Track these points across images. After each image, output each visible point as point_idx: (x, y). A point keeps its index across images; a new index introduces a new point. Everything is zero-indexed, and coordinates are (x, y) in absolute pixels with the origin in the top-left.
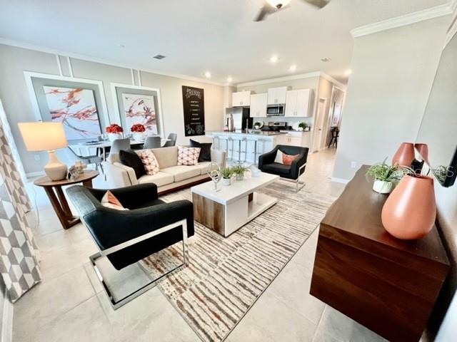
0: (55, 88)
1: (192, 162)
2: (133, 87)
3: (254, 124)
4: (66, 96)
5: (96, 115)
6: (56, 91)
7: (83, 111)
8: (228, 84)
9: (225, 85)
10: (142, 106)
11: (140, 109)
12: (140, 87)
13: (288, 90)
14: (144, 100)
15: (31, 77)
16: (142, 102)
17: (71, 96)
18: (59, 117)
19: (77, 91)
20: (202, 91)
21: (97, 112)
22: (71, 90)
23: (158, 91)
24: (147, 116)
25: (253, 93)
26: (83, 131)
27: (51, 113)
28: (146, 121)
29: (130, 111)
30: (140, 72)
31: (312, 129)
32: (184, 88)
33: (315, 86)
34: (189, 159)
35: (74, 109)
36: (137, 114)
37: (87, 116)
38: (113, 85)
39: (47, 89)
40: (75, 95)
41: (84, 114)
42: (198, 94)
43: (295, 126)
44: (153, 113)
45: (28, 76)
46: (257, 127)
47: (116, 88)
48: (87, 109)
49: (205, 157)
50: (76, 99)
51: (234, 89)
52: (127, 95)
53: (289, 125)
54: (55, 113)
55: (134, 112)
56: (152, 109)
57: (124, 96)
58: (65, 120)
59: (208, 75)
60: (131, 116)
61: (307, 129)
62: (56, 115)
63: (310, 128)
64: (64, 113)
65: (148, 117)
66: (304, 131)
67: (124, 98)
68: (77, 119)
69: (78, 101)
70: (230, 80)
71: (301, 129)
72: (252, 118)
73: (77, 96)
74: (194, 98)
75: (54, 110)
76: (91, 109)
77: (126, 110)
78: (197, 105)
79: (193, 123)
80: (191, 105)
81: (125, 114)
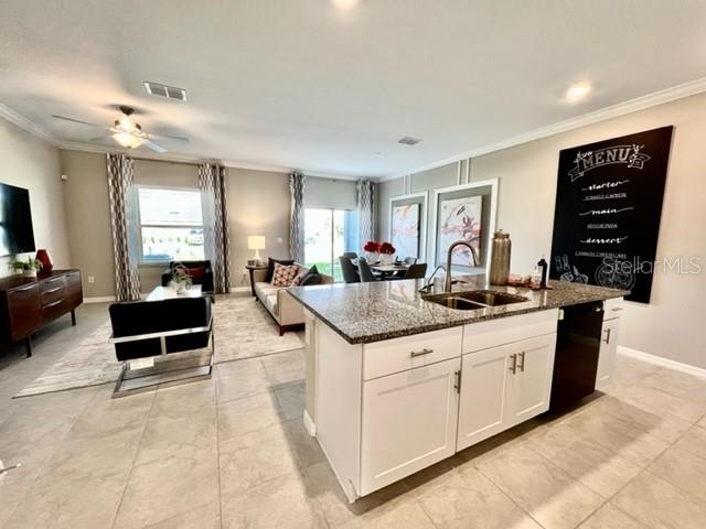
2: (457, 187)
4: (403, 214)
6: (399, 210)
10: (462, 215)
11: (458, 222)
12: (466, 186)
14: (467, 205)
16: (463, 209)
18: (395, 235)
19: (409, 207)
23: (493, 182)
24: (465, 232)
29: (446, 225)
30: (471, 159)
32: (567, 157)
36: (454, 230)
38: (437, 192)
44: (477, 227)
45: (391, 201)
52: (447, 203)
55: (450, 227)
56: (477, 220)
58: (398, 237)
62: (395, 232)
65: (468, 234)
67: (443, 208)
69: (408, 218)
73: (408, 212)
74: (606, 172)
77: (442, 223)
78: (617, 196)
79: (585, 254)
80: (587, 199)
81: (442, 229)
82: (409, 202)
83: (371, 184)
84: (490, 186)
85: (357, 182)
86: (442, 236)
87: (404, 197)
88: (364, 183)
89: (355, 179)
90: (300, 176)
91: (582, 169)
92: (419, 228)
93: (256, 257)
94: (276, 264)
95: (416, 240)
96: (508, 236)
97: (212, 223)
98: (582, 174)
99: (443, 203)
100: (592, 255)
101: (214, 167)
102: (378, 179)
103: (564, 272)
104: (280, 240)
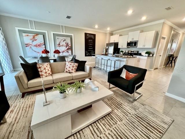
0: (27, 34)
1: (71, 71)
2: (61, 33)
3: (120, 51)
4: (32, 37)
5: (44, 46)
6: (28, 35)
7: (38, 44)
8: (108, 32)
9: (107, 32)
10: (65, 42)
11: (64, 43)
12: (64, 34)
13: (141, 32)
14: (66, 39)
15: (18, 30)
16: (65, 40)
17: (34, 37)
18: (28, 46)
19: (36, 35)
20: (94, 35)
21: (45, 44)
22: (34, 35)
23: (73, 35)
24: (67, 46)
25: (120, 35)
26: (38, 52)
27: (26, 44)
28: (66, 49)
29: (59, 44)
30: (65, 26)
31: (154, 55)
32: (86, 34)
33: (159, 29)
34: (70, 69)
35: (35, 43)
36: (62, 46)
37: (40, 46)
38: (52, 33)
39: (24, 34)
40: (35, 37)
41: (39, 45)
42: (93, 37)
43: (143, 53)
44: (70, 45)
45: (17, 29)
46: (121, 53)
47: (53, 34)
48: (40, 43)
49: (81, 69)
50: (36, 39)
51: (112, 34)
52: (58, 37)
53: (140, 52)
54: (27, 44)
55: (61, 44)
56: (70, 43)
57: (57, 37)
58: (31, 47)
59: (96, 27)
60: (60, 47)
61: (151, 55)
62: (28, 45)
63: (153, 55)
64: (31, 45)
65: (68, 47)
66: (149, 56)
67: (57, 38)
68: (36, 47)
69: (36, 40)
70: (108, 29)
71: (147, 55)
72: (119, 49)
73: (36, 37)
74: (91, 38)
75: (26, 43)
76: (42, 43)
77: (57, 43)
78: (92, 42)
79: (89, 50)
80: (89, 42)
91: (88, 37)
103: (87, 53)
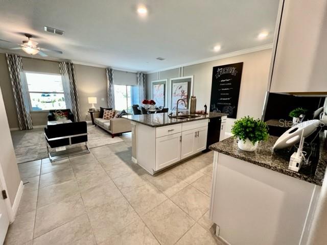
2: (179, 78)
4: (157, 88)
5: (163, 96)
10: (181, 89)
11: (179, 92)
12: (182, 78)
14: (183, 85)
15: (153, 83)
16: (181, 87)
23: (192, 77)
29: (175, 93)
30: (184, 67)
32: (215, 69)
36: (178, 95)
44: (186, 94)
47: (172, 81)
48: (162, 93)
54: (154, 95)
55: (176, 94)
56: (186, 91)
58: (156, 98)
60: (175, 96)
65: (183, 97)
67: (173, 86)
69: (160, 90)
74: (226, 76)
77: (174, 92)
78: (229, 84)
79: (220, 103)
80: (221, 84)
81: (173, 95)
82: (160, 83)
83: (143, 74)
84: (191, 79)
85: (137, 74)
86: (173, 97)
87: (158, 81)
88: (140, 74)
89: (136, 72)
90: (111, 70)
91: (219, 74)
92: (164, 94)
93: (93, 107)
94: (105, 110)
95: (163, 99)
96: (195, 97)
97: (69, 91)
98: (219, 76)
99: (174, 84)
100: (222, 104)
101: (67, 64)
102: (146, 72)
103: (214, 110)
104: (103, 99)
